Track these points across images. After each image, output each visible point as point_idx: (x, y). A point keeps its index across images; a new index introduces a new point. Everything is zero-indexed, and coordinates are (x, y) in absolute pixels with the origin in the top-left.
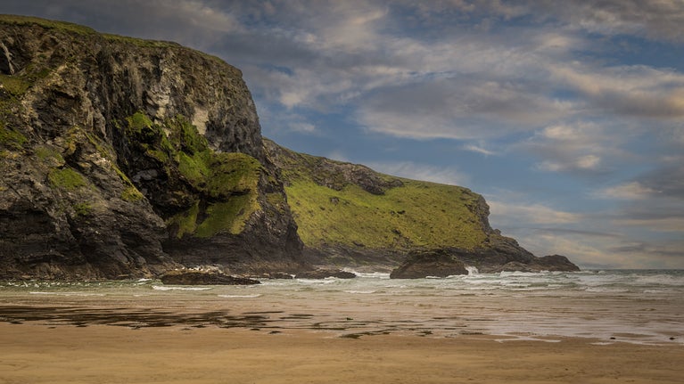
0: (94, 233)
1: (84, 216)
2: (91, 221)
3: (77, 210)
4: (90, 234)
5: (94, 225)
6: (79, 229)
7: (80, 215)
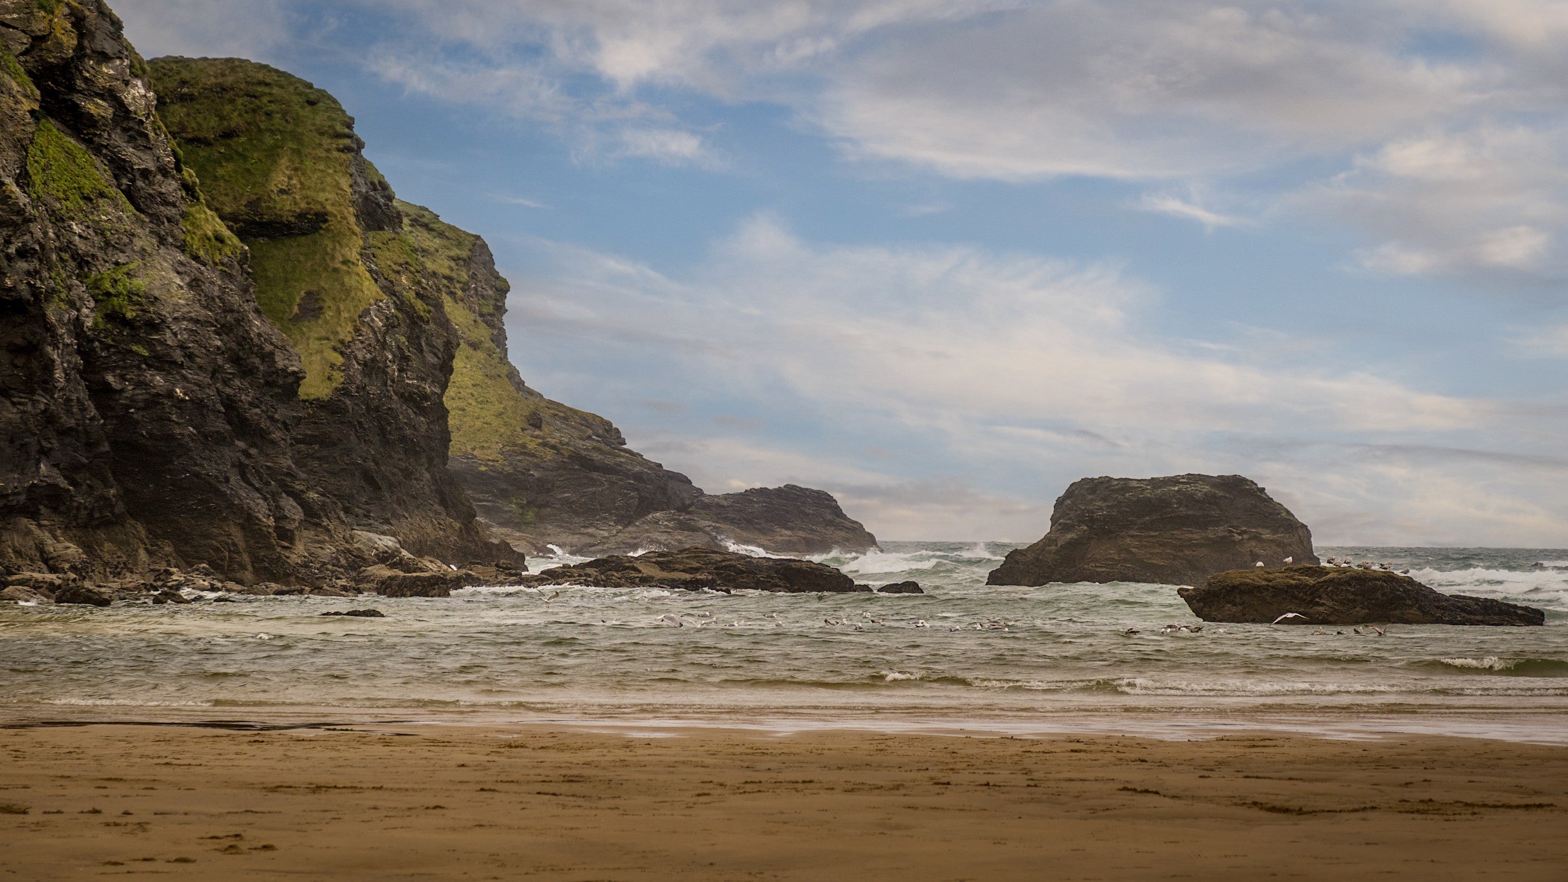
0: (170, 395)
1: (125, 322)
2: (150, 344)
3: (102, 298)
4: (154, 401)
5: (162, 362)
6: (110, 378)
7: (114, 317)
